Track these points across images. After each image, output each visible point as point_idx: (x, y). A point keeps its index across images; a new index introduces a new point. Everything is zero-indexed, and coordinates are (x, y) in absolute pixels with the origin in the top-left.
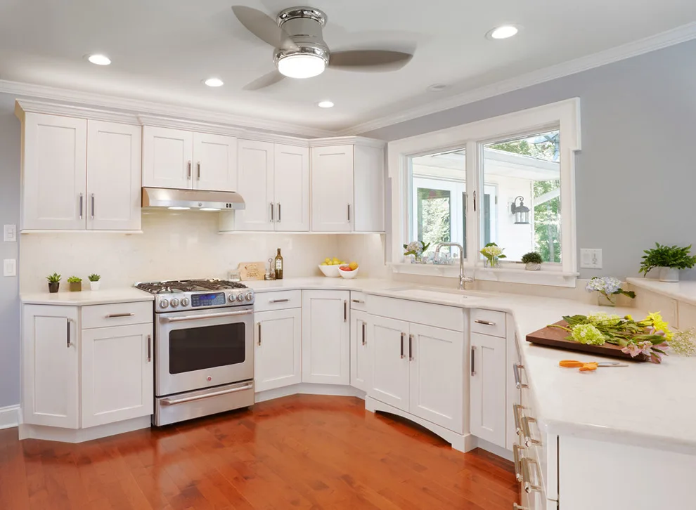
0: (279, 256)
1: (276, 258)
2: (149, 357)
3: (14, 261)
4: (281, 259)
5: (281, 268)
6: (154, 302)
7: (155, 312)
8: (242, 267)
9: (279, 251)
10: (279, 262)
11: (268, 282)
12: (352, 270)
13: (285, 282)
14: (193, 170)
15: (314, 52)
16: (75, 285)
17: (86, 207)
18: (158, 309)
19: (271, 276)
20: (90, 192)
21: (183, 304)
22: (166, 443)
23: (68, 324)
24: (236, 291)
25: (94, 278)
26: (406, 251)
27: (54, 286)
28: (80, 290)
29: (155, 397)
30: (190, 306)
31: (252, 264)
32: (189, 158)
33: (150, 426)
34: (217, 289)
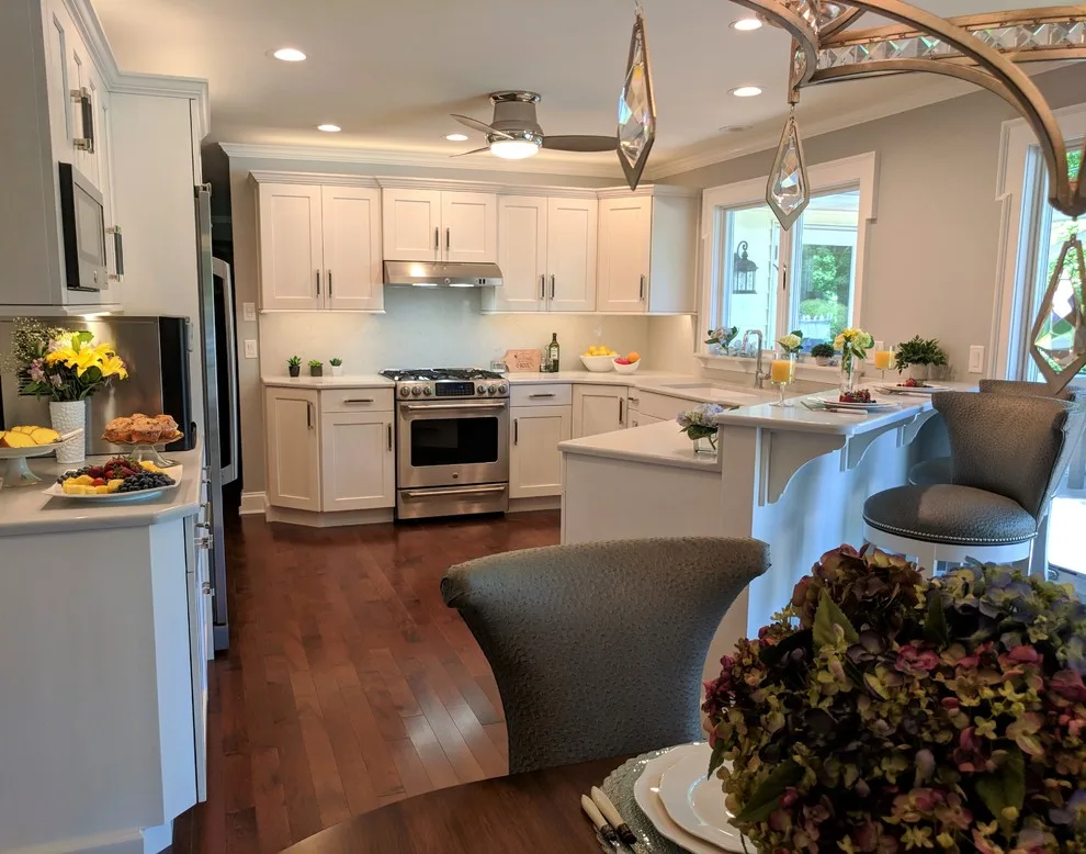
0: (554, 343)
1: (551, 346)
2: (390, 446)
3: (255, 341)
4: (557, 346)
5: (556, 358)
6: (395, 388)
7: (396, 400)
8: (512, 356)
9: (555, 336)
10: (554, 350)
11: (543, 374)
12: (630, 363)
13: (562, 375)
14: (441, 238)
15: (523, 137)
16: (316, 370)
17: (323, 285)
18: (399, 396)
19: (547, 367)
20: (327, 268)
21: (427, 393)
22: (409, 538)
23: (309, 407)
24: (490, 383)
25: (335, 363)
26: (710, 338)
27: (294, 370)
28: (321, 375)
29: (397, 489)
30: (433, 396)
31: (523, 351)
32: (435, 224)
33: (392, 520)
34: (468, 378)
